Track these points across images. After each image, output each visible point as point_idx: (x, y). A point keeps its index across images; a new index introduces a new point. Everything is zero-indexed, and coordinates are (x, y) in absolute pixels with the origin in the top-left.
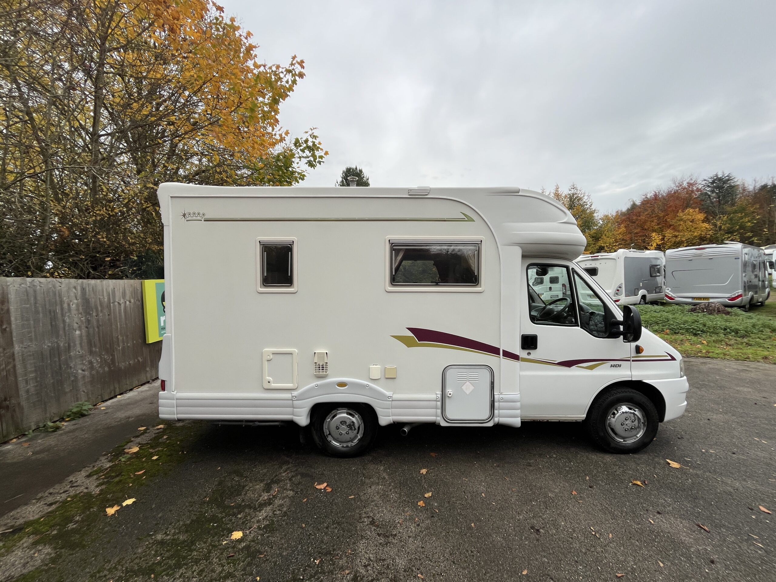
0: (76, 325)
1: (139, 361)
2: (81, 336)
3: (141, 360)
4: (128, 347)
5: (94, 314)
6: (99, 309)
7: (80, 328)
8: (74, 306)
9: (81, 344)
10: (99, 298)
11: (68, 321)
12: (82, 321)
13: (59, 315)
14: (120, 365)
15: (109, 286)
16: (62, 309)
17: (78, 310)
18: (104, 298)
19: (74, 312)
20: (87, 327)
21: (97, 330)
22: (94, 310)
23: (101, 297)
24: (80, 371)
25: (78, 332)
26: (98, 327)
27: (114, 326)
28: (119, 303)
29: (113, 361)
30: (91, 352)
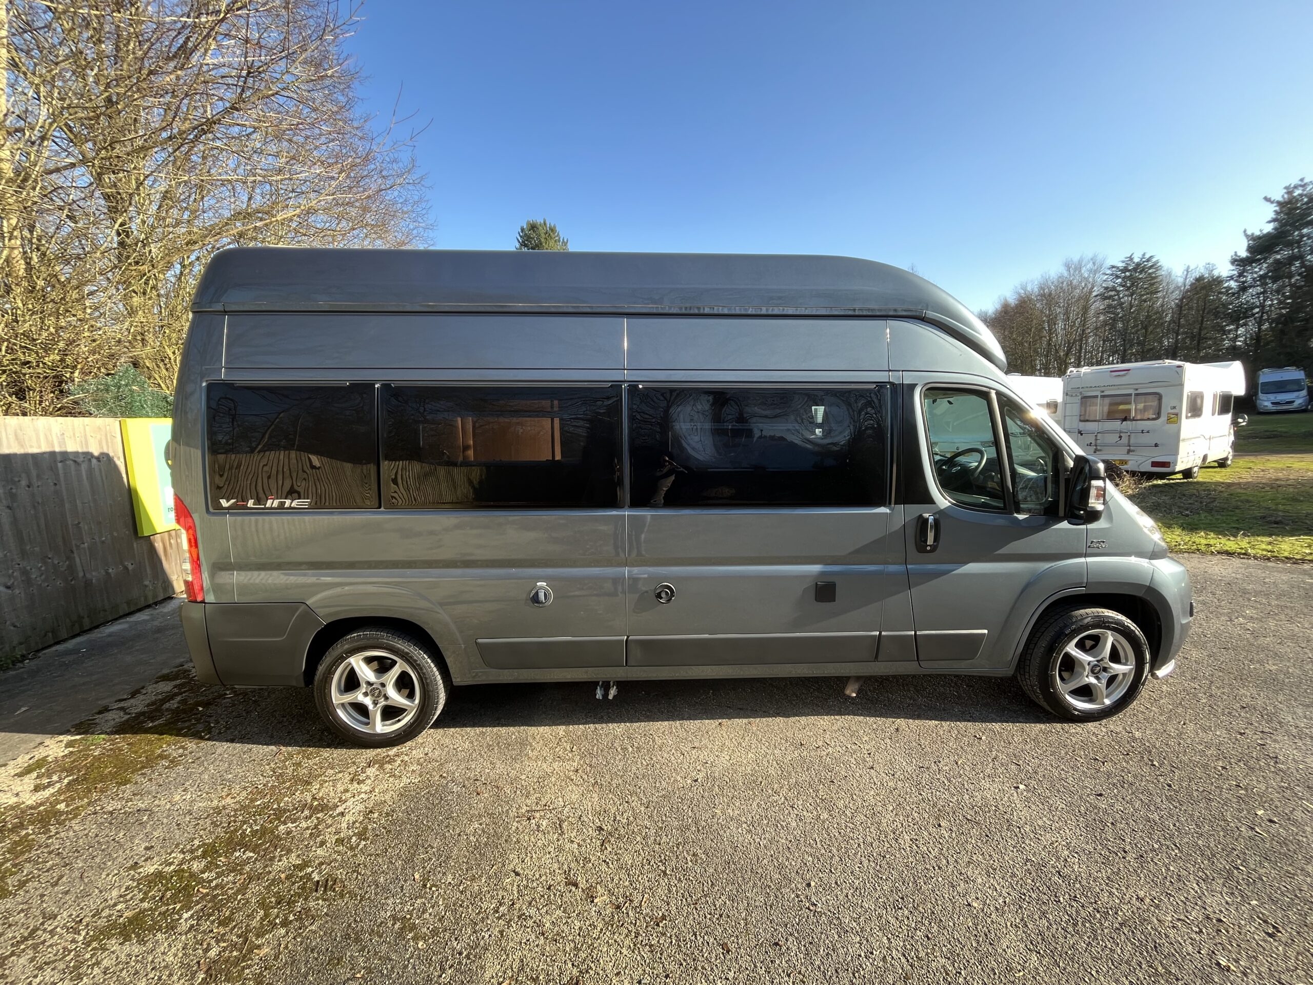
1: (126, 568)
3: (130, 567)
4: (103, 542)
5: (24, 483)
6: (34, 473)
14: (88, 576)
15: (50, 430)
20: (10, 507)
21: (32, 512)
22: (24, 475)
24: (3, 589)
26: (34, 507)
27: (67, 506)
28: (75, 461)
29: (71, 568)
30: (24, 554)
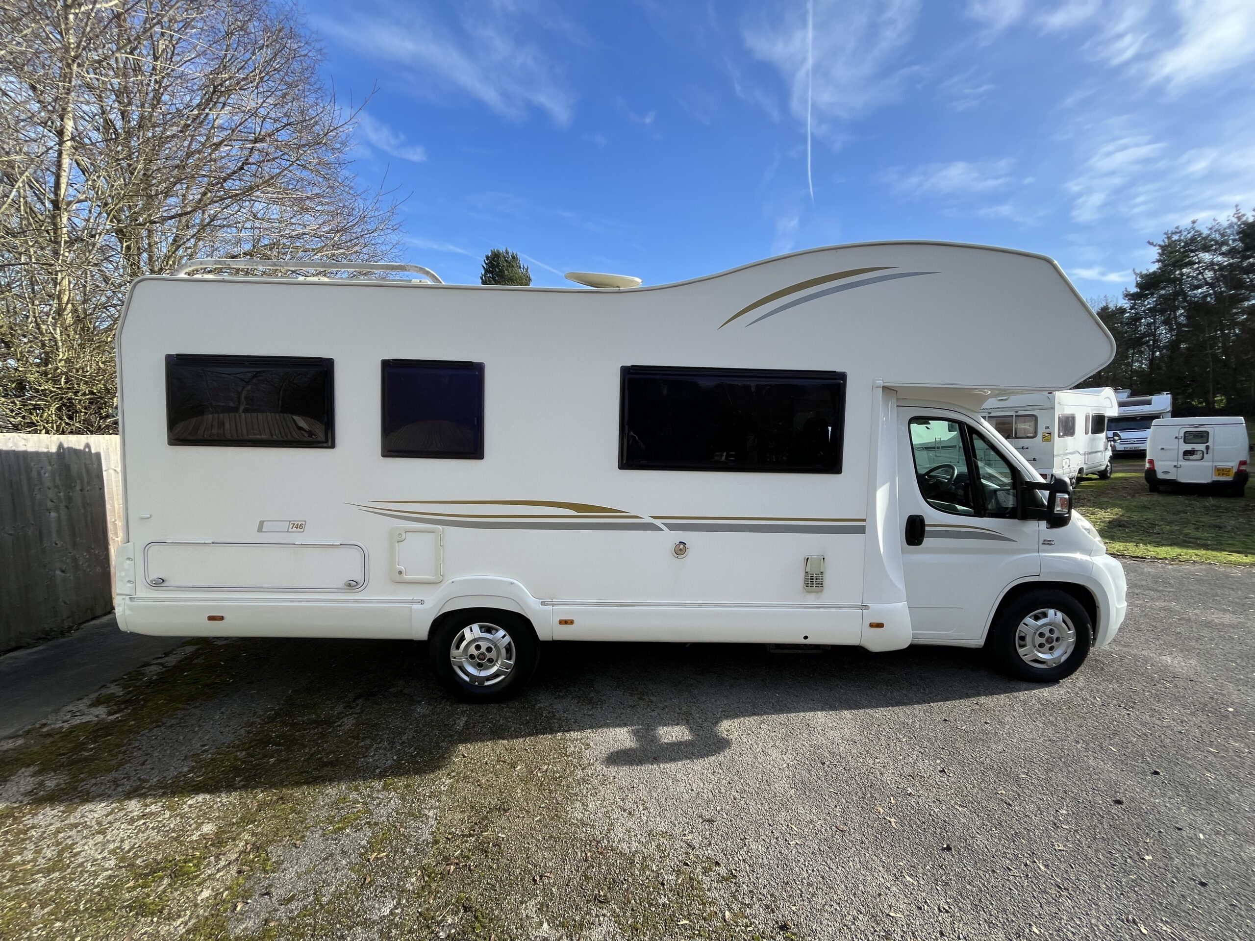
0: (50, 504)
2: (59, 519)
5: (78, 488)
6: (85, 479)
7: (57, 509)
8: (47, 475)
9: (59, 532)
10: (85, 464)
11: (38, 497)
12: (59, 498)
13: (25, 489)
16: (29, 479)
17: (54, 480)
18: (92, 464)
19: (48, 483)
20: (67, 507)
21: (82, 511)
22: (78, 482)
23: (88, 462)
24: (58, 572)
25: (53, 514)
26: (85, 508)
28: (115, 470)
29: (108, 557)
30: (75, 544)
